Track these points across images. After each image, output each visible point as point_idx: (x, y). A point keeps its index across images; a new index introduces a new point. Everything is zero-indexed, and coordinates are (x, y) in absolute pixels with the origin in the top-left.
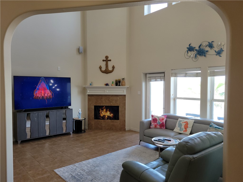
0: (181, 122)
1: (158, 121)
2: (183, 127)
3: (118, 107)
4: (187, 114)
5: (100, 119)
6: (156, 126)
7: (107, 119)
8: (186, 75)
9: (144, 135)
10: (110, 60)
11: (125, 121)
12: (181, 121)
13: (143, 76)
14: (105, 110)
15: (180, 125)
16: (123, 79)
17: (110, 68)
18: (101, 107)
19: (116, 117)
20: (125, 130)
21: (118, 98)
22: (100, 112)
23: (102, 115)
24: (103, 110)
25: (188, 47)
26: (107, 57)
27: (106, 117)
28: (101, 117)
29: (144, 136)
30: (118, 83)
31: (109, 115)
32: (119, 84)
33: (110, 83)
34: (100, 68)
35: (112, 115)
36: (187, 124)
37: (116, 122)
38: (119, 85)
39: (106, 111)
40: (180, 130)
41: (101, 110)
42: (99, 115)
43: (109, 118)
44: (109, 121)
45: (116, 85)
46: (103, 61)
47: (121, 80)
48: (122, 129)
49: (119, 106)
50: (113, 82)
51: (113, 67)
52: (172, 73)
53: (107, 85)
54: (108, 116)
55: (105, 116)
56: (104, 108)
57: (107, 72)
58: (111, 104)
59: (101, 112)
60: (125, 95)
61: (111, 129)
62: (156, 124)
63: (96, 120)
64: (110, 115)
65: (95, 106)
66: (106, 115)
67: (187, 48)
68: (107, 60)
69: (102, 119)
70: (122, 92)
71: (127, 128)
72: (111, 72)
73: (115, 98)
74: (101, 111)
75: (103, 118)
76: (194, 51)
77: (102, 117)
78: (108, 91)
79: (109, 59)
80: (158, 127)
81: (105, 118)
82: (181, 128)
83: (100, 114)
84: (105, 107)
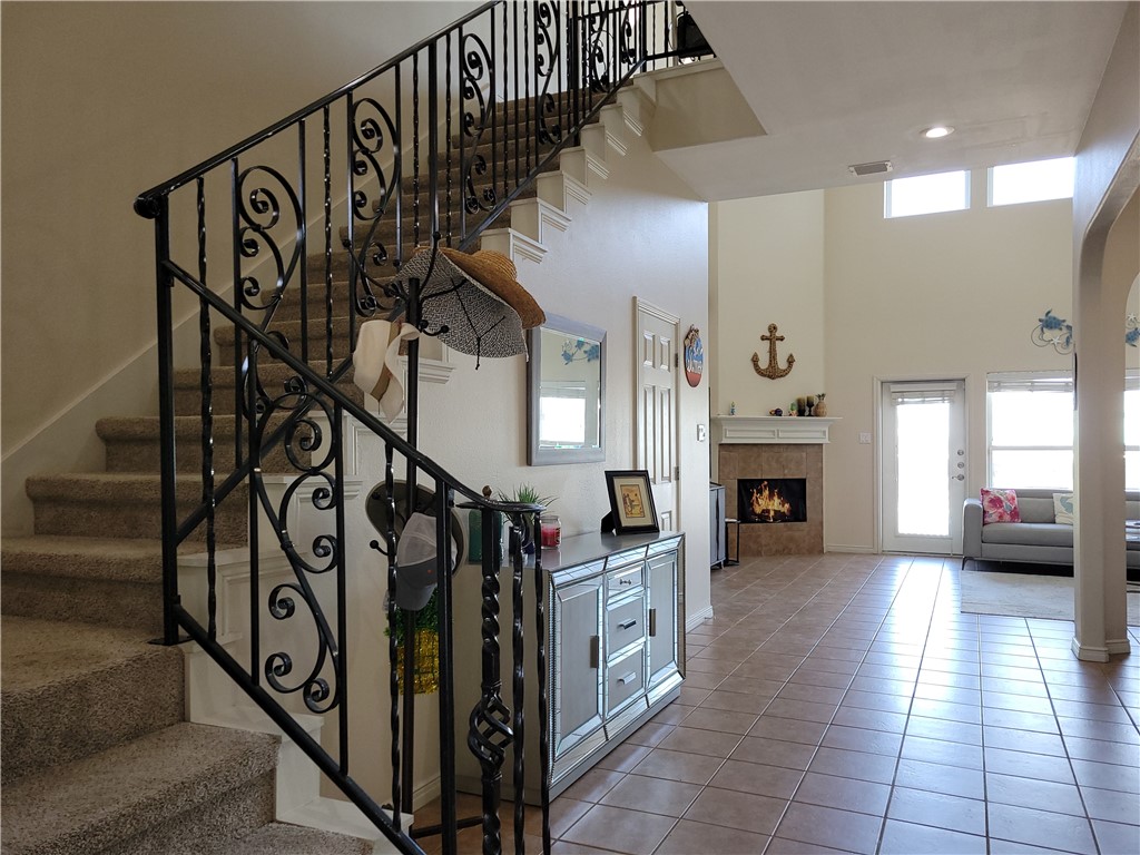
1: (1006, 503)
3: (803, 482)
5: (755, 522)
6: (1001, 517)
7: (774, 520)
10: (782, 339)
11: (822, 523)
14: (767, 492)
16: (821, 397)
18: (757, 484)
19: (798, 514)
20: (821, 552)
21: (804, 454)
23: (758, 510)
24: (760, 492)
25: (1043, 317)
26: (773, 329)
27: (770, 516)
29: (983, 544)
31: (780, 508)
32: (810, 411)
33: (785, 408)
34: (755, 360)
35: (787, 506)
37: (799, 530)
38: (810, 415)
39: (771, 496)
41: (758, 494)
42: (752, 509)
43: (779, 516)
44: (780, 525)
45: (801, 413)
46: (763, 338)
48: (815, 548)
49: (805, 480)
50: (791, 405)
51: (791, 361)
53: (778, 412)
54: (775, 511)
55: (768, 511)
56: (766, 486)
57: (772, 373)
58: (786, 472)
59: (756, 498)
60: (821, 445)
61: (785, 551)
63: (744, 526)
64: (783, 507)
65: (739, 481)
66: (770, 508)
67: (1040, 320)
68: (772, 337)
71: (828, 544)
72: (784, 374)
73: (795, 454)
74: (755, 495)
76: (1061, 329)
78: (782, 432)
79: (778, 334)
80: (1007, 518)
83: (752, 504)
84: (767, 482)
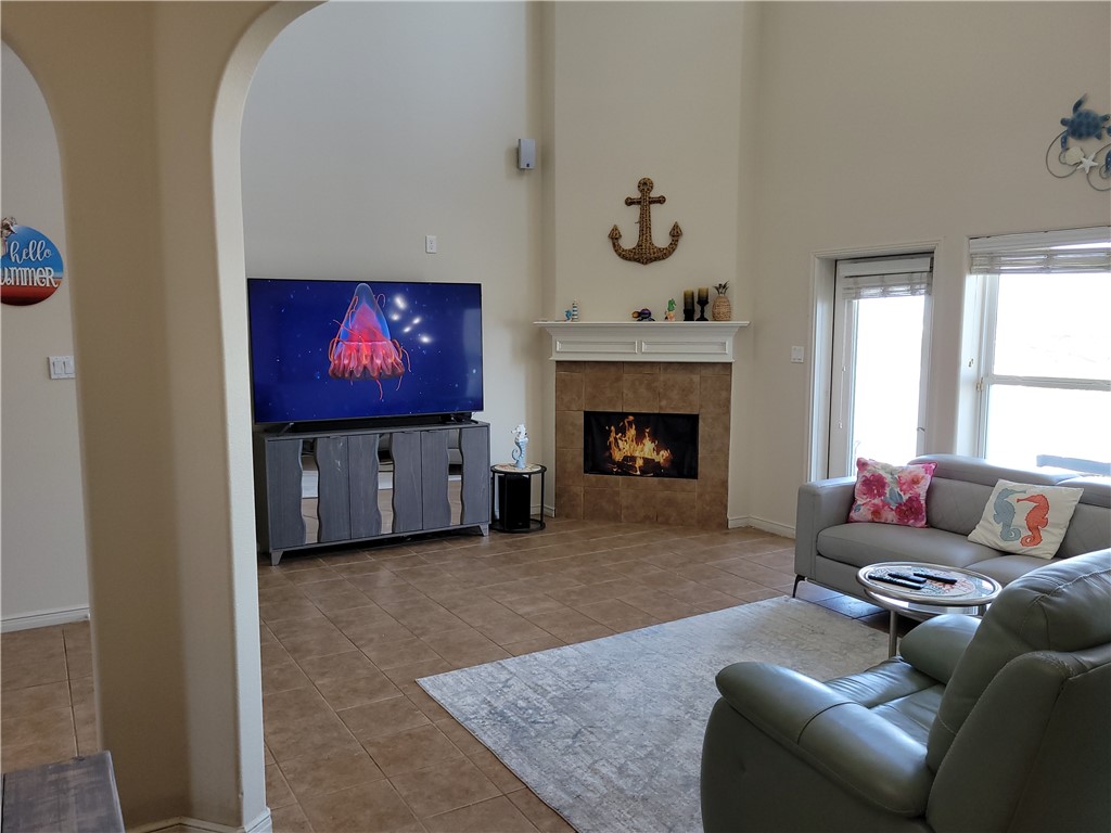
0: (1012, 499)
1: (891, 489)
2: (1020, 520)
3: (693, 420)
4: (1044, 461)
5: (611, 473)
6: (876, 512)
7: (644, 472)
8: (1049, 264)
9: (819, 554)
10: (661, 200)
11: (724, 484)
12: (1013, 492)
13: (817, 272)
14: (632, 432)
15: (1005, 512)
16: (722, 288)
17: (660, 239)
18: (617, 420)
19: (684, 464)
20: (724, 525)
21: (696, 378)
22: (612, 439)
23: (618, 456)
24: (623, 431)
25: (1069, 115)
26: (645, 185)
27: (637, 466)
28: (614, 462)
29: (818, 557)
30: (698, 308)
31: (654, 456)
32: (702, 312)
33: (658, 308)
34: (615, 237)
35: (664, 454)
36: (1041, 506)
37: (684, 489)
38: (702, 318)
39: (639, 438)
40: (1004, 537)
41: (617, 434)
42: (607, 454)
43: (650, 468)
44: (652, 481)
45: (689, 315)
46: (629, 202)
47: (713, 293)
48: (713, 519)
49: (698, 416)
50: (671, 303)
51: (676, 233)
52: (972, 256)
53: (644, 315)
54: (646, 460)
55: (633, 459)
56: (630, 423)
57: (644, 254)
58: (664, 403)
59: (616, 439)
60: (728, 366)
61: (660, 519)
62: (877, 501)
63: (592, 477)
64: (658, 454)
65: (587, 414)
66: (637, 454)
67: (1064, 122)
68: (645, 199)
69: (617, 473)
70: (715, 349)
71: (734, 519)
72: (664, 254)
73: (681, 378)
74: (613, 434)
75: (626, 467)
76: (1099, 137)
77: (619, 465)
78: (646, 343)
79: (654, 194)
80: (890, 516)
81: (633, 467)
82: (1007, 526)
83: (609, 448)
84: (631, 418)
